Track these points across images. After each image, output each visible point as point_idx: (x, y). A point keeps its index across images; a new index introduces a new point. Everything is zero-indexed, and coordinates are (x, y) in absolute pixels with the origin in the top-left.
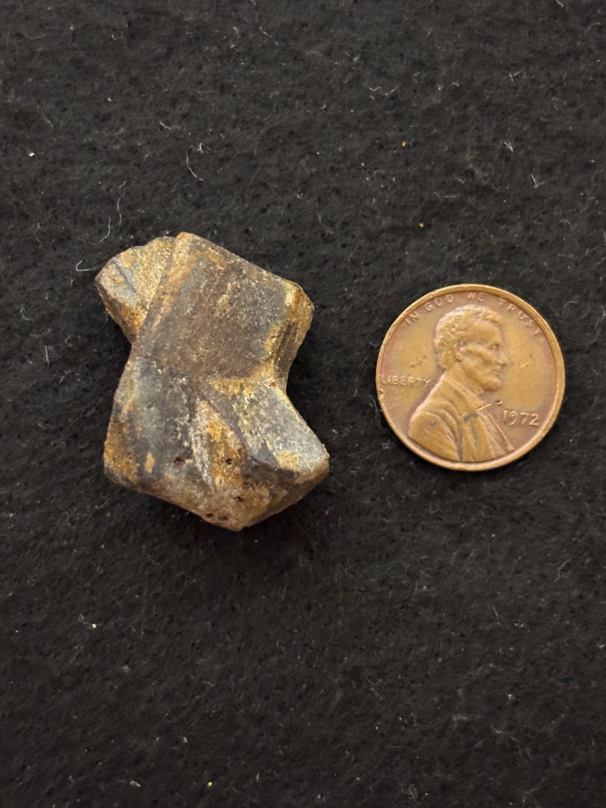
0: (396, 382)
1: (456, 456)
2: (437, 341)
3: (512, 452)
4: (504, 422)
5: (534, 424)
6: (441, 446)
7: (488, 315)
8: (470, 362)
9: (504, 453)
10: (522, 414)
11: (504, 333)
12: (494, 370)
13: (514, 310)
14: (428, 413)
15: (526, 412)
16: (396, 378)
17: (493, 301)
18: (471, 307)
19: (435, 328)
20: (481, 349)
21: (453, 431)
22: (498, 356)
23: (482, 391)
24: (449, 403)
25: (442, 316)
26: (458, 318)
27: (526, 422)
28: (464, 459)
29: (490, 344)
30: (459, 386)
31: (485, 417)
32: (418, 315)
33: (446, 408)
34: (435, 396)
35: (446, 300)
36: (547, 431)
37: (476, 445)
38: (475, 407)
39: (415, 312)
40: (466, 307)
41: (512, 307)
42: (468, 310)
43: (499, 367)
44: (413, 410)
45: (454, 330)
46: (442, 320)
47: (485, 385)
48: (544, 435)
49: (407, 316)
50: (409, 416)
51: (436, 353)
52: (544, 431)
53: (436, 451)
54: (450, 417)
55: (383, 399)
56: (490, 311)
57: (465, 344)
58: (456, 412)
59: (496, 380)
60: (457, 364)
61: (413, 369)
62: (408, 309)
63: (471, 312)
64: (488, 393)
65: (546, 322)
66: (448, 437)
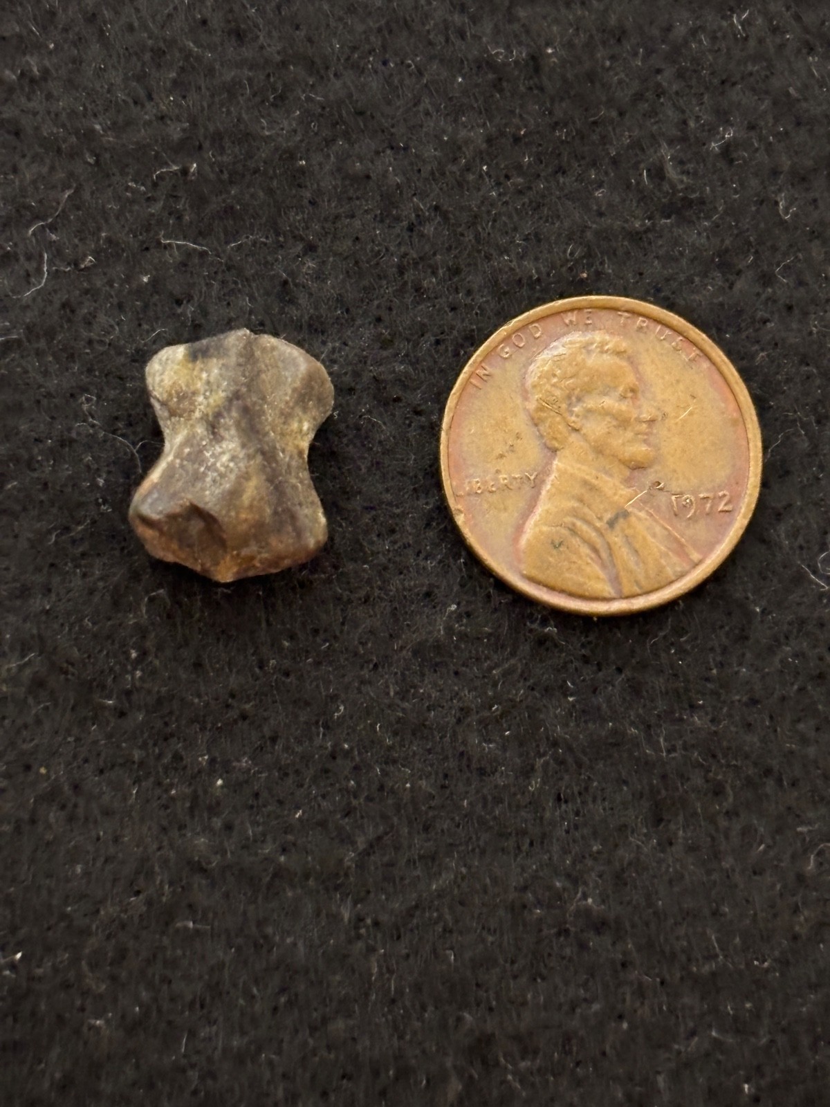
0: (479, 488)
1: (607, 589)
2: (532, 406)
3: (700, 562)
4: (676, 515)
5: (726, 508)
6: (581, 580)
7: (607, 344)
8: (596, 428)
9: (687, 568)
10: (702, 495)
11: (640, 368)
12: (637, 434)
13: (647, 327)
14: (545, 529)
15: (708, 490)
16: (478, 482)
17: (607, 318)
18: (577, 337)
19: (523, 385)
20: (609, 402)
21: (595, 550)
22: (640, 407)
23: (627, 473)
24: (576, 504)
25: (530, 361)
26: (556, 359)
27: (711, 507)
28: (626, 591)
29: (621, 389)
30: (586, 472)
31: (642, 514)
32: (489, 370)
33: (574, 513)
34: (551, 497)
35: (532, 334)
36: (750, 515)
37: (637, 564)
38: (622, 501)
39: (483, 365)
40: (566, 339)
41: (644, 322)
42: (571, 343)
43: (645, 425)
44: (519, 529)
45: (555, 380)
46: (531, 368)
47: (631, 461)
48: (746, 522)
49: (471, 375)
50: (516, 540)
51: (536, 425)
52: (744, 517)
53: (574, 589)
54: (585, 527)
55: (465, 523)
56: (607, 337)
57: (579, 399)
58: (591, 515)
59: (644, 448)
60: (573, 438)
61: (504, 460)
62: (471, 361)
63: (578, 345)
64: (636, 473)
65: (704, 336)
66: (589, 561)
